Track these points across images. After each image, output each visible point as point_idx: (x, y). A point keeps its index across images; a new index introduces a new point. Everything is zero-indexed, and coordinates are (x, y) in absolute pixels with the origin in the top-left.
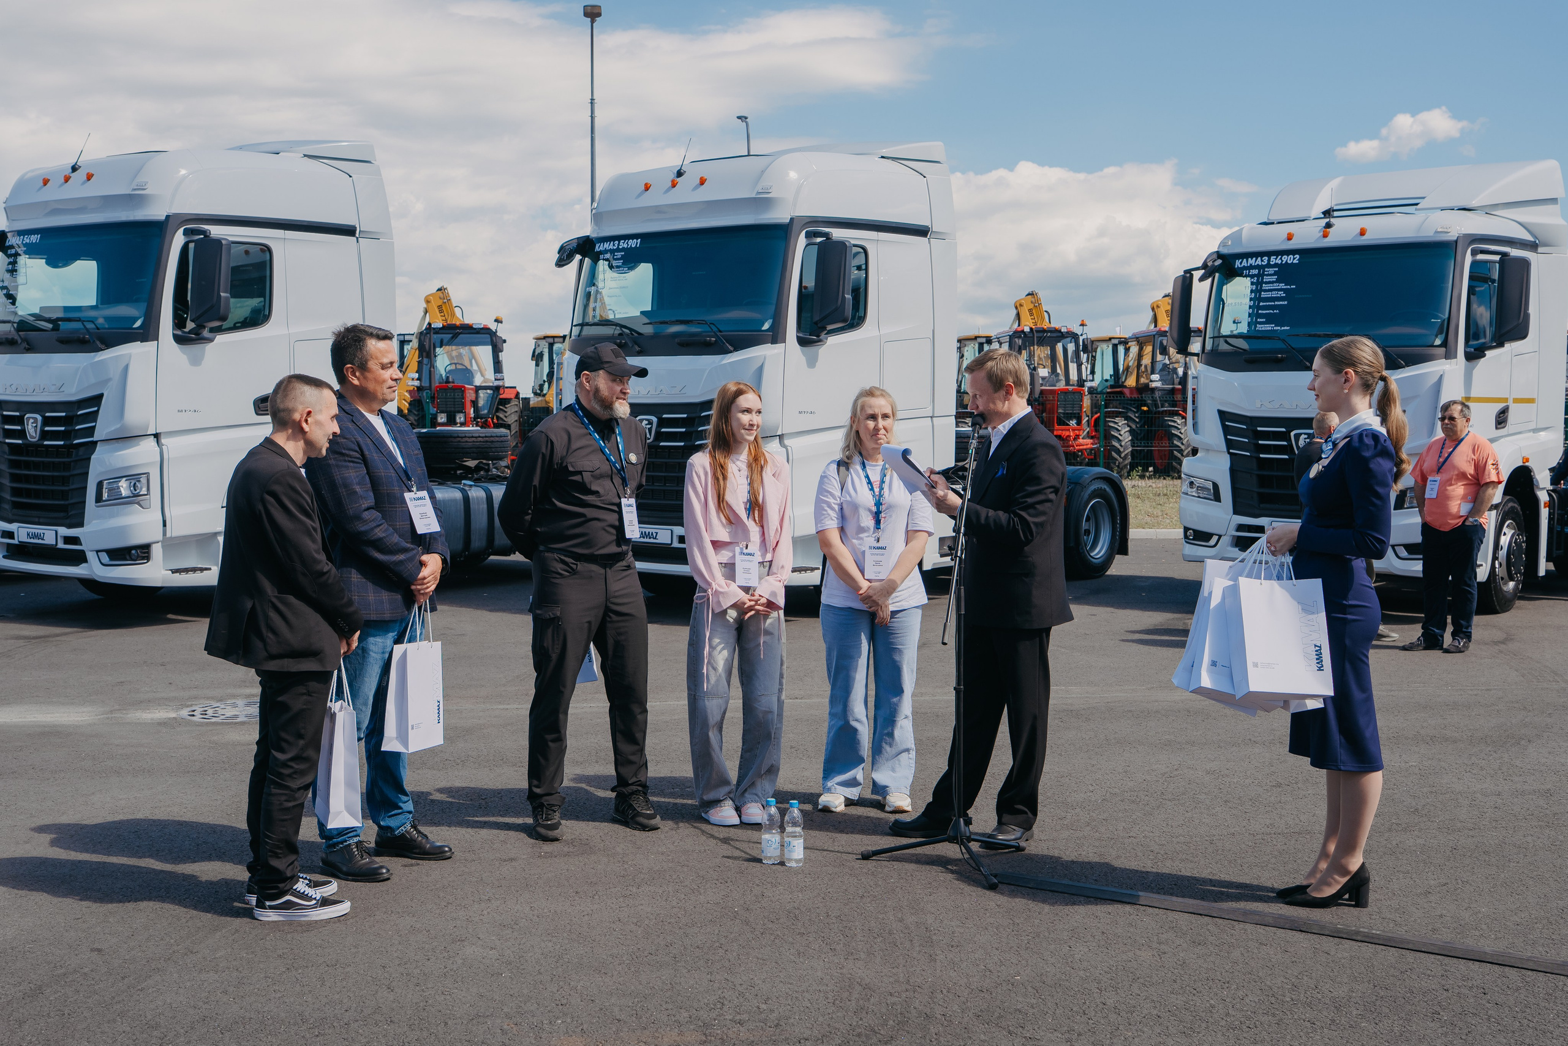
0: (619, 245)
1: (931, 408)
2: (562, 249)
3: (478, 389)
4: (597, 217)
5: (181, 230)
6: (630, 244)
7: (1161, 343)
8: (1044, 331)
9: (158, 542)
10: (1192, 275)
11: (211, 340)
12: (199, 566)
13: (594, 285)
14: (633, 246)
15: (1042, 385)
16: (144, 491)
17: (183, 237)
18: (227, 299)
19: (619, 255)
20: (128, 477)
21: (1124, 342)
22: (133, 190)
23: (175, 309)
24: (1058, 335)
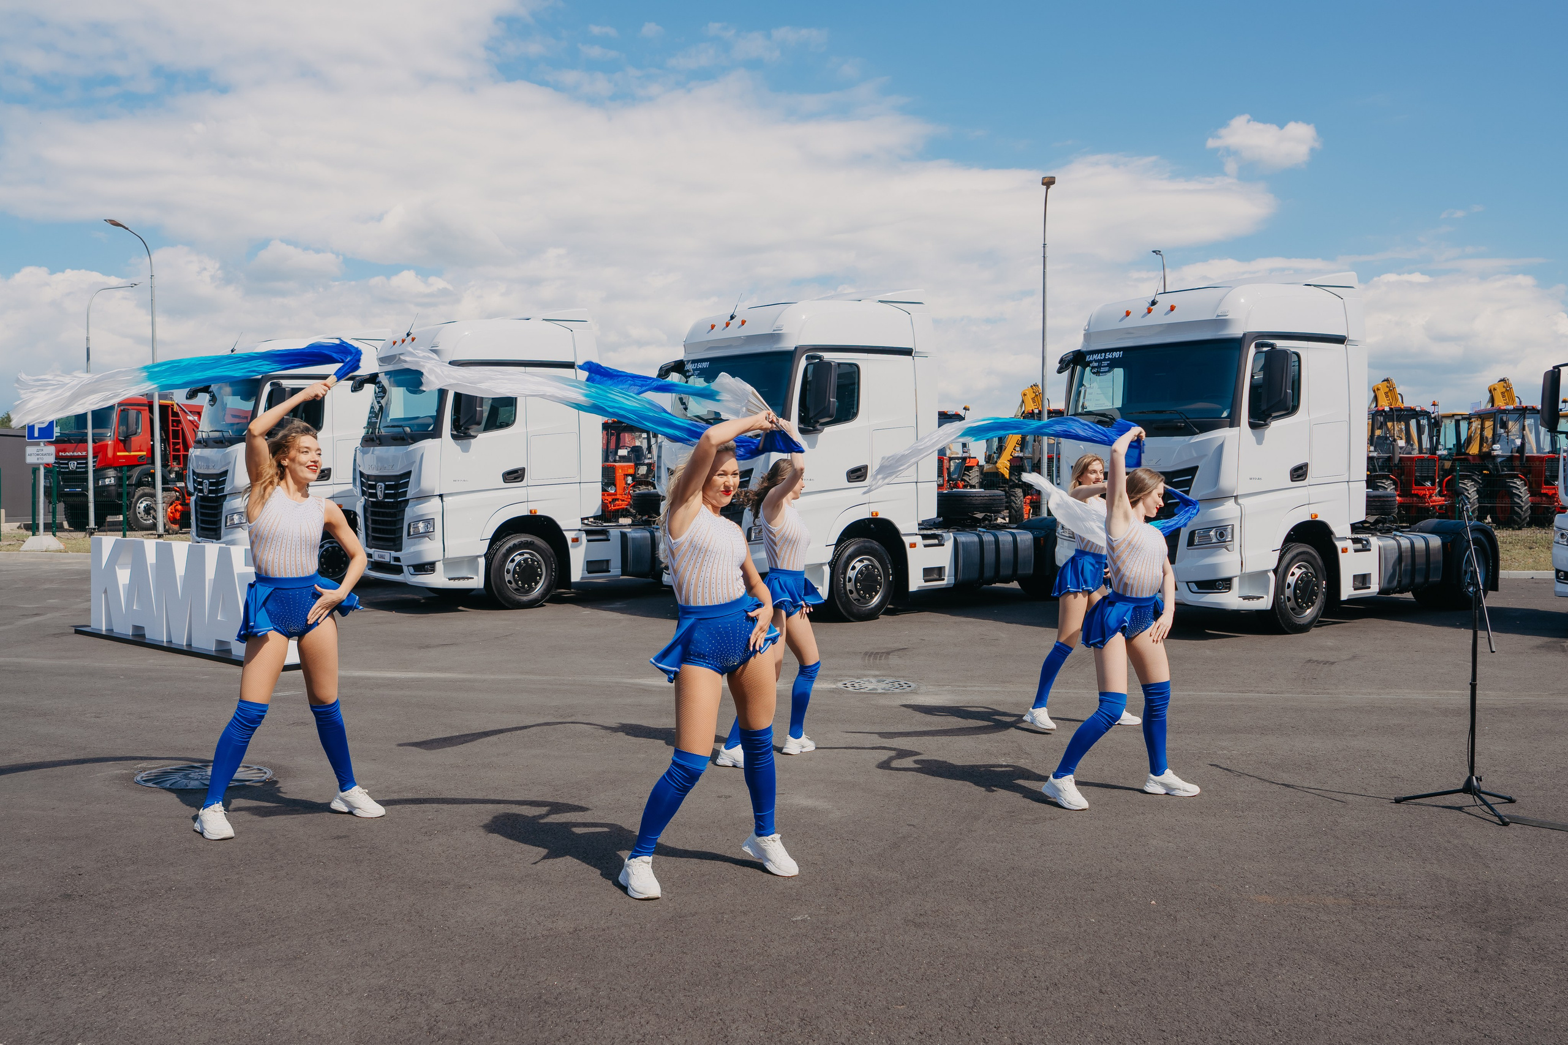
0: (1105, 356)
1: (1347, 474)
2: (1061, 361)
3: (951, 459)
4: (1088, 336)
5: (804, 357)
6: (1114, 355)
7: (1502, 419)
8: (1401, 410)
10: (1560, 370)
11: (821, 431)
13: (1083, 385)
14: (1117, 357)
15: (1400, 453)
17: (805, 361)
18: (834, 402)
19: (1105, 363)
21: (1469, 418)
22: (774, 330)
23: (800, 410)
24: (1413, 413)
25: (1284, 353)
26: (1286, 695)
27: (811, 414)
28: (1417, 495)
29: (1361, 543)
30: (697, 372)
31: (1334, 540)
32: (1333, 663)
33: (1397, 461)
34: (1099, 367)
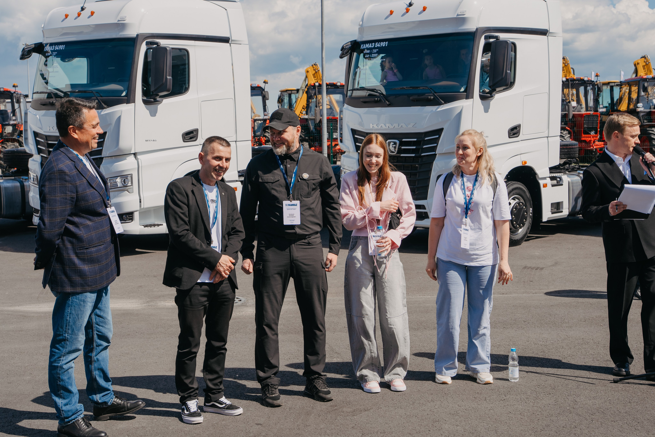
0: (375, 45)
1: (547, 132)
2: (343, 49)
3: (255, 120)
4: (362, 29)
5: (144, 43)
6: (381, 45)
7: (644, 85)
8: (573, 80)
9: (137, 211)
11: (160, 102)
12: (156, 223)
13: (358, 67)
14: (383, 46)
15: (573, 111)
16: (130, 184)
17: (146, 46)
18: (170, 79)
20: (121, 176)
21: (621, 85)
22: (119, 21)
23: (143, 85)
24: (583, 82)
25: (506, 42)
26: (514, 295)
27: (152, 89)
28: (585, 141)
29: (556, 180)
30: (55, 53)
31: (538, 179)
32: (542, 269)
33: (571, 117)
34: (370, 54)
